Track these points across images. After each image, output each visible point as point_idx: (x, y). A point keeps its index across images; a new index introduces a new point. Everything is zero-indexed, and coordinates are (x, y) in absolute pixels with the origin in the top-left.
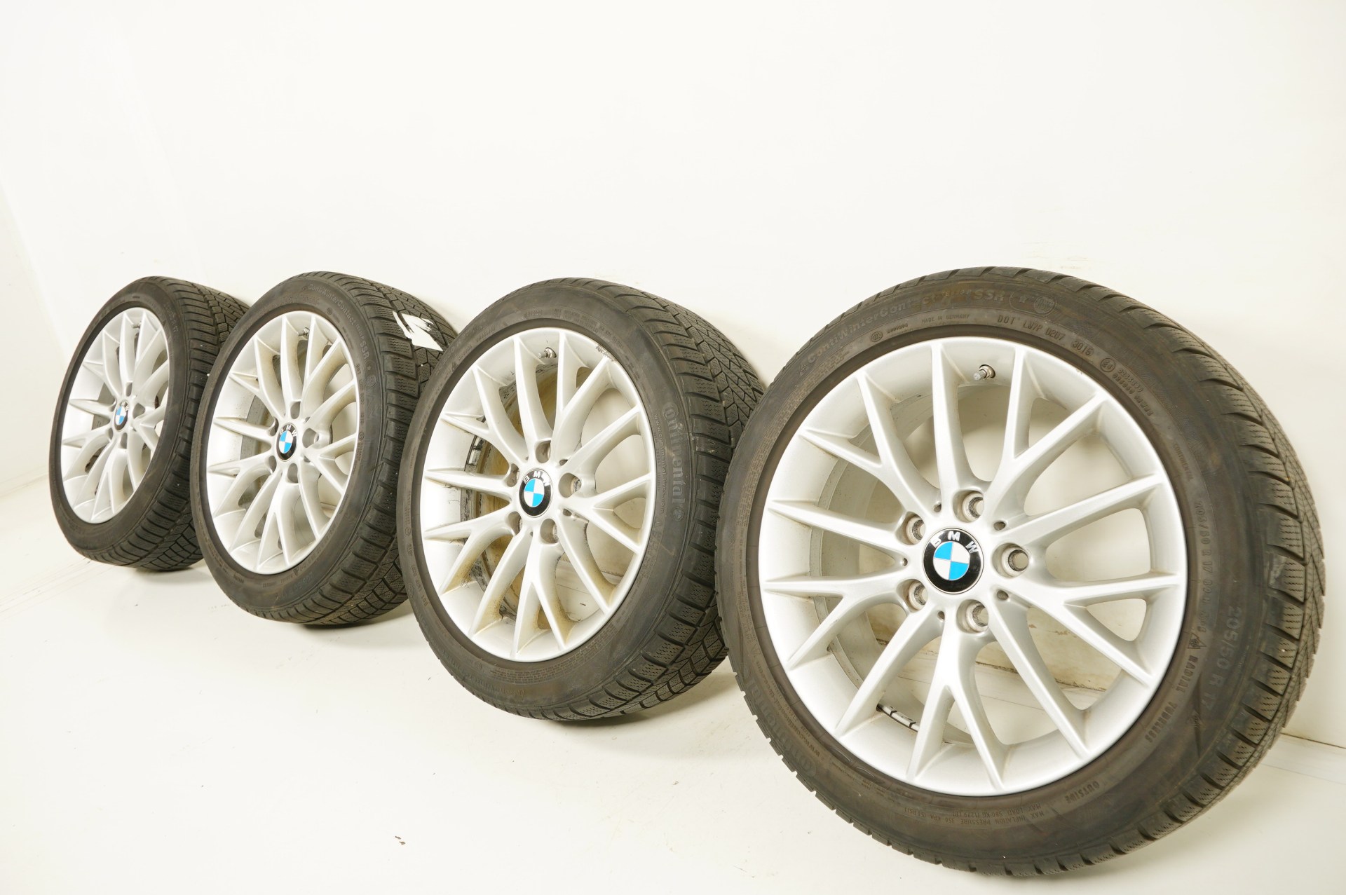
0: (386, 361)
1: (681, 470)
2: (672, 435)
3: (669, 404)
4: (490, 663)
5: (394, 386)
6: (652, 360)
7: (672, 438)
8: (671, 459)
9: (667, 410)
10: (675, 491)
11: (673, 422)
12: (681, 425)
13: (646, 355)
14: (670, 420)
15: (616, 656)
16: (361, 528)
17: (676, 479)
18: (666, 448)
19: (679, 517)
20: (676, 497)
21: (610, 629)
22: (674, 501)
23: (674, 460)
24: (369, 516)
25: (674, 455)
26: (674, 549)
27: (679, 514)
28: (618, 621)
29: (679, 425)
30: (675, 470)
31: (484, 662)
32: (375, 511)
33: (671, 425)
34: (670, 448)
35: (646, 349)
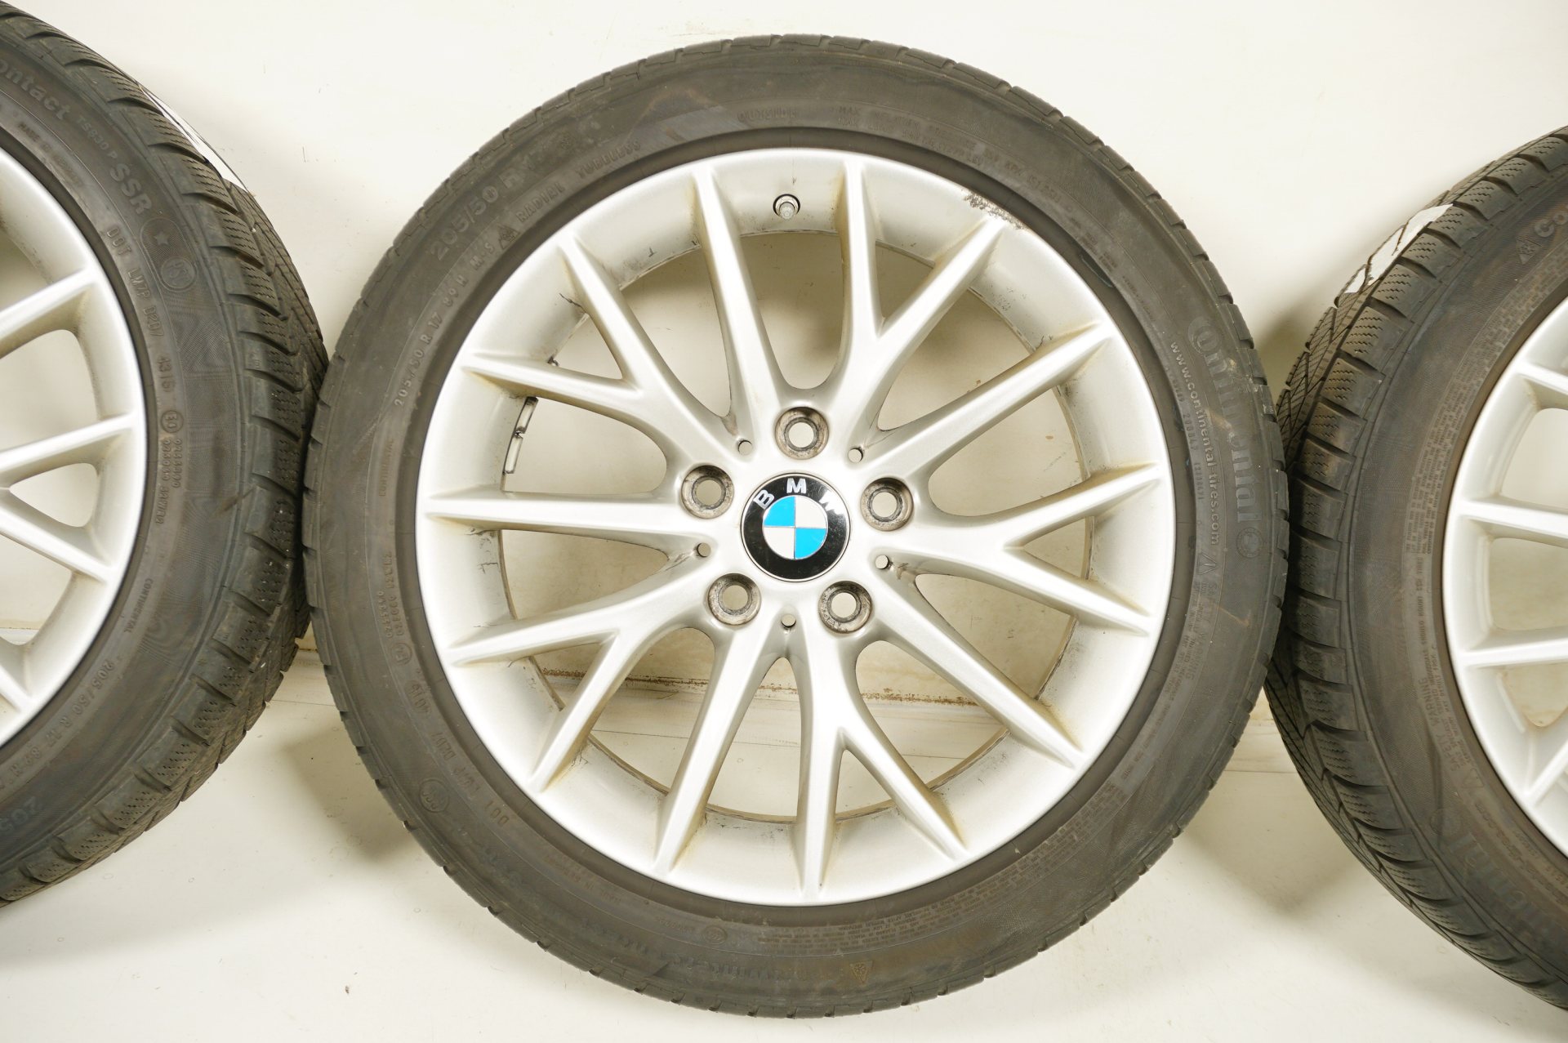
0: (205, 220)
1: (1247, 453)
2: (1220, 385)
3: (1201, 321)
4: (746, 922)
5: (244, 286)
6: (1140, 229)
7: (1221, 391)
8: (1220, 433)
9: (1198, 333)
10: (1242, 497)
11: (1215, 356)
12: (1232, 362)
13: (1124, 216)
14: (1208, 354)
15: (1123, 846)
16: (202, 663)
17: (1240, 474)
18: (1207, 412)
19: (1254, 548)
20: (1243, 510)
21: (1106, 795)
22: (1240, 517)
23: (1231, 435)
24: (224, 628)
25: (1228, 425)
26: (1249, 615)
27: (1252, 543)
28: (1126, 776)
29: (1229, 364)
30: (1236, 455)
31: (732, 925)
32: (241, 613)
33: (1213, 364)
34: (1217, 410)
35: (1120, 203)
